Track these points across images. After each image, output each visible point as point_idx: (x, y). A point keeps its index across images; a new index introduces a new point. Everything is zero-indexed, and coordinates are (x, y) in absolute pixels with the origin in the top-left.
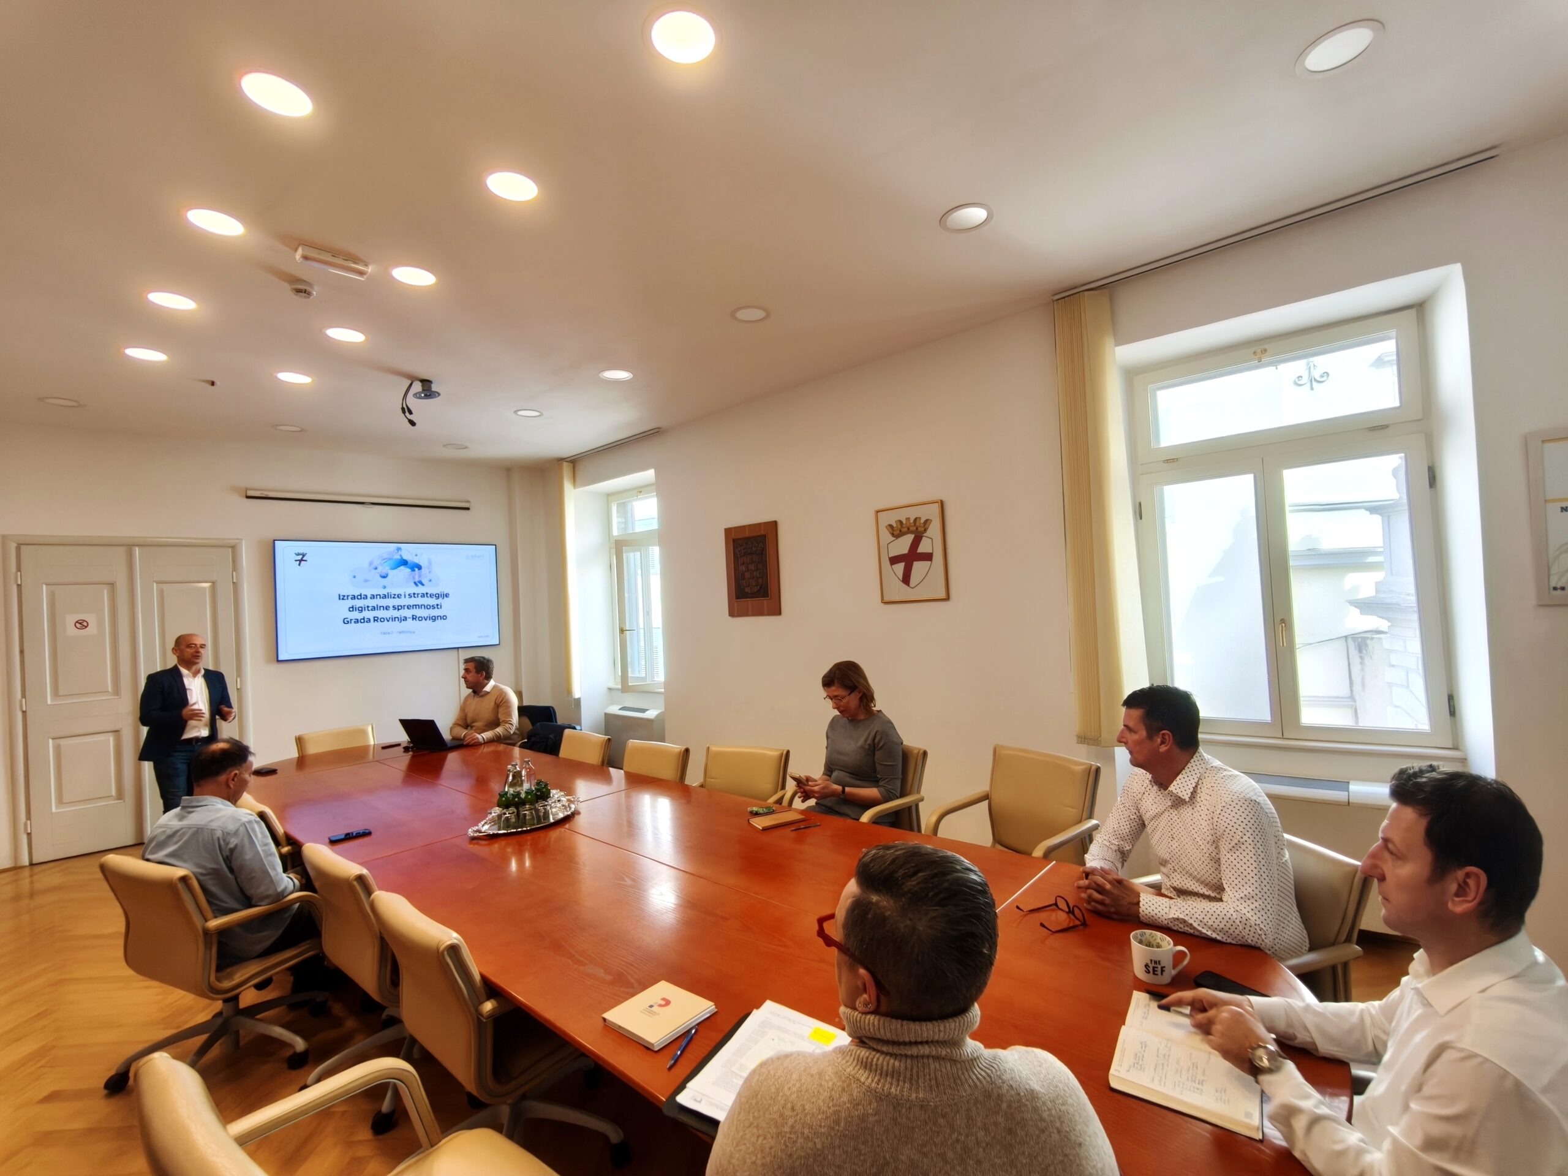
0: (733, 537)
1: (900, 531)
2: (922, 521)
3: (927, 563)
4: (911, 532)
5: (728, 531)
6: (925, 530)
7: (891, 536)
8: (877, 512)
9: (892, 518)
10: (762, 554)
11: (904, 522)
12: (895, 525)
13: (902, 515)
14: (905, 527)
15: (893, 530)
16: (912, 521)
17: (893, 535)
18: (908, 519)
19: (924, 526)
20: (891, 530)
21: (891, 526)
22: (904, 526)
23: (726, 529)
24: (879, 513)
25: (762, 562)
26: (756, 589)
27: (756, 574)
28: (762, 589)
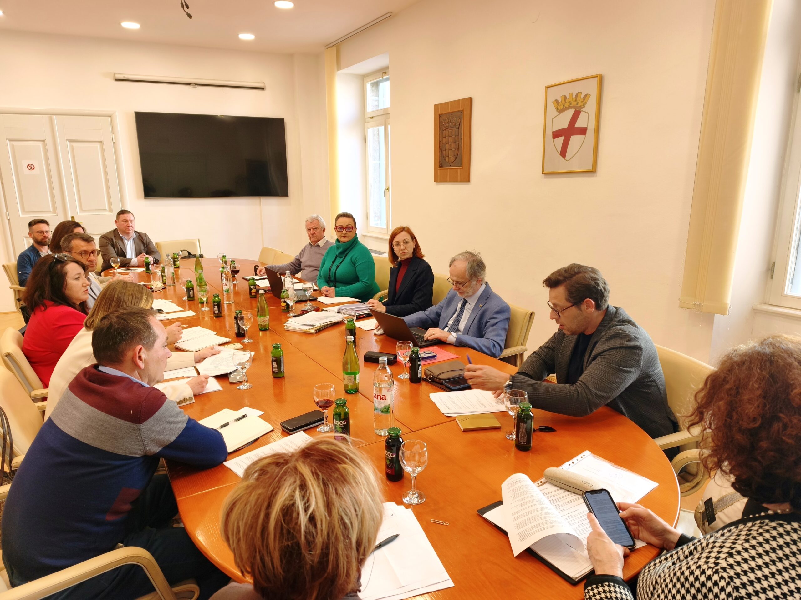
0: (440, 113)
1: (564, 106)
2: (582, 97)
3: (581, 138)
4: (572, 107)
5: (436, 107)
6: (584, 105)
7: (555, 111)
8: (547, 88)
9: (557, 94)
10: (460, 128)
11: (568, 97)
12: (560, 100)
13: (566, 91)
14: (568, 102)
15: (558, 105)
16: (574, 96)
17: (557, 109)
18: (571, 94)
19: (583, 101)
20: (556, 105)
21: (557, 101)
22: (567, 101)
23: (435, 106)
24: (549, 89)
25: (458, 135)
26: (453, 159)
27: (453, 145)
28: (457, 159)
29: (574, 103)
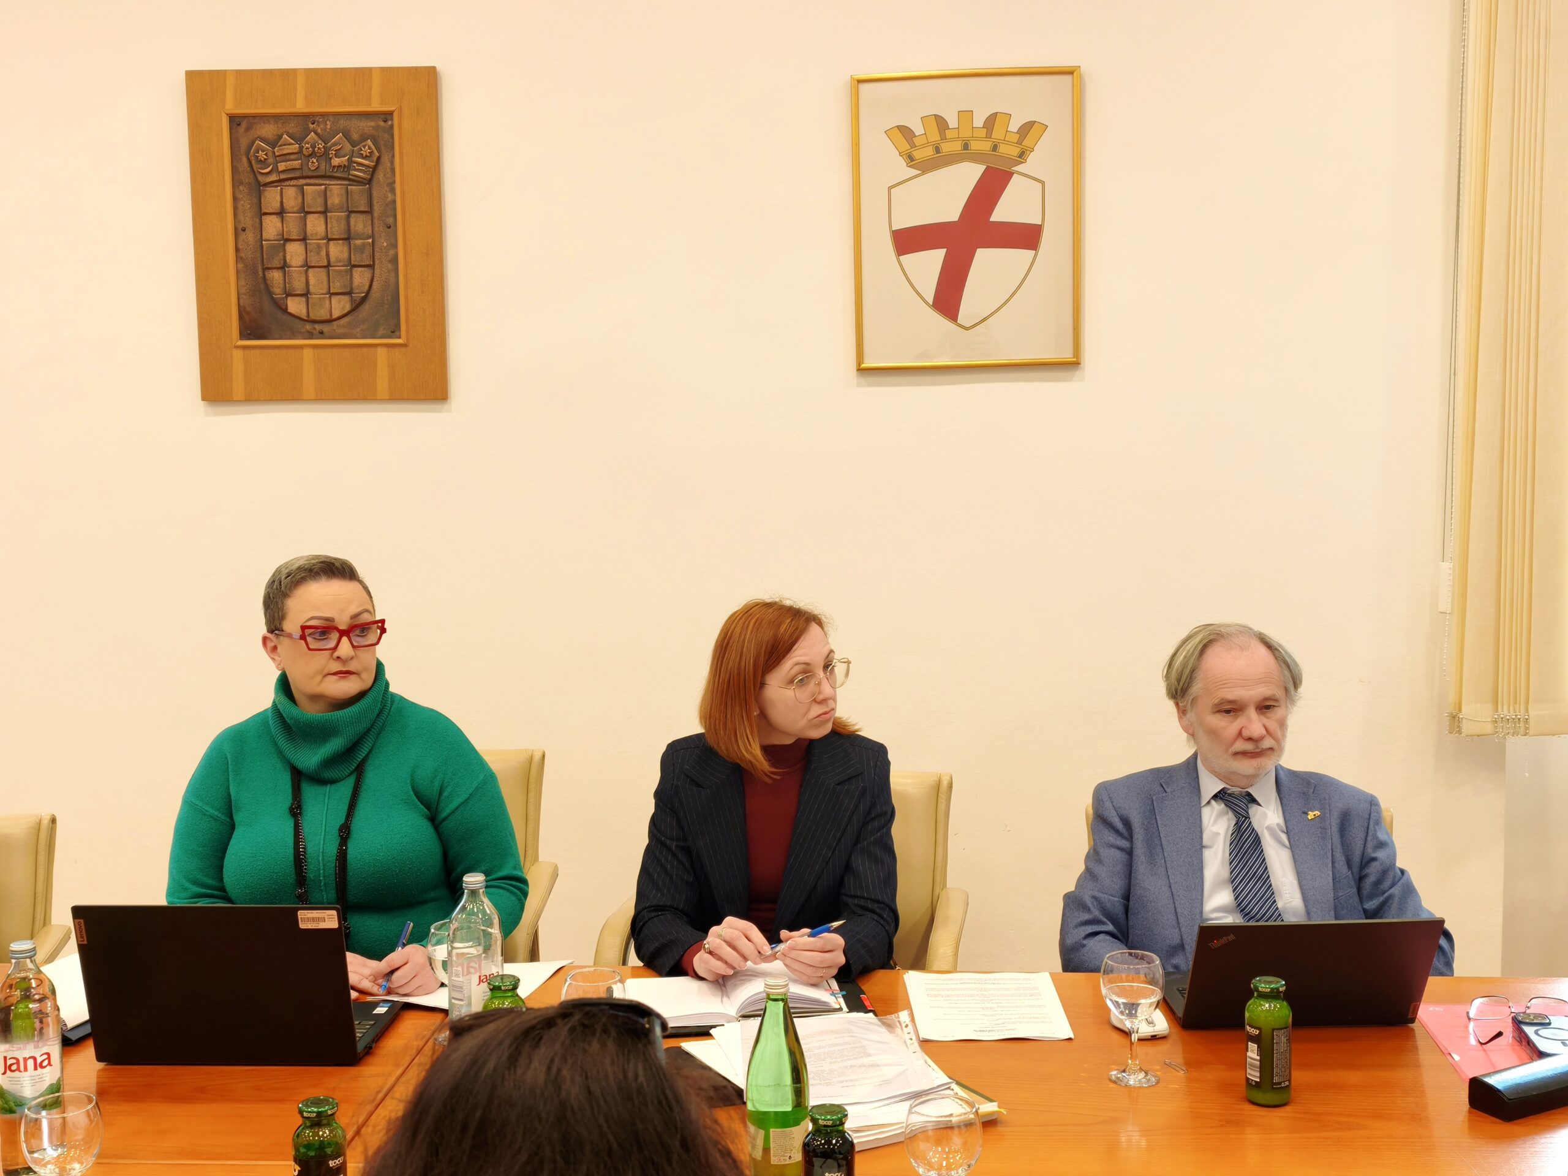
0: (231, 107)
1: (937, 150)
2: (1014, 126)
3: (1017, 258)
4: (976, 158)
5: (204, 84)
6: (1022, 156)
7: (902, 162)
8: (860, 81)
10: (370, 182)
11: (953, 123)
12: (918, 130)
13: (948, 101)
14: (953, 140)
15: (913, 145)
16: (979, 121)
17: (910, 159)
18: (966, 115)
19: (1020, 142)
20: (905, 146)
21: (904, 131)
22: (949, 134)
23: (192, 77)
24: (864, 87)
25: (369, 212)
26: (340, 306)
27: (337, 251)
28: (367, 307)
29: (981, 146)
